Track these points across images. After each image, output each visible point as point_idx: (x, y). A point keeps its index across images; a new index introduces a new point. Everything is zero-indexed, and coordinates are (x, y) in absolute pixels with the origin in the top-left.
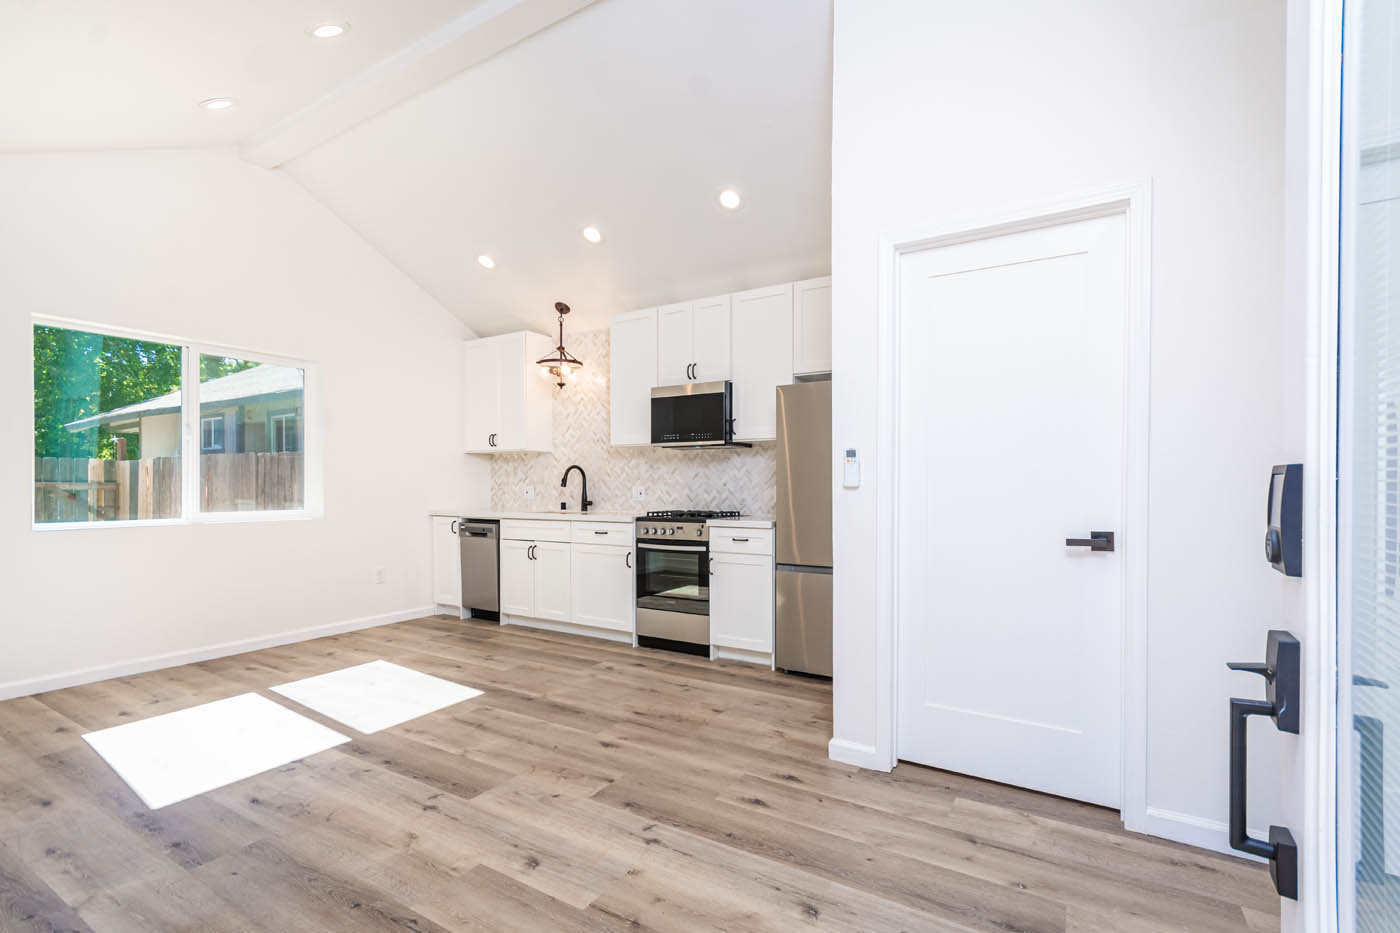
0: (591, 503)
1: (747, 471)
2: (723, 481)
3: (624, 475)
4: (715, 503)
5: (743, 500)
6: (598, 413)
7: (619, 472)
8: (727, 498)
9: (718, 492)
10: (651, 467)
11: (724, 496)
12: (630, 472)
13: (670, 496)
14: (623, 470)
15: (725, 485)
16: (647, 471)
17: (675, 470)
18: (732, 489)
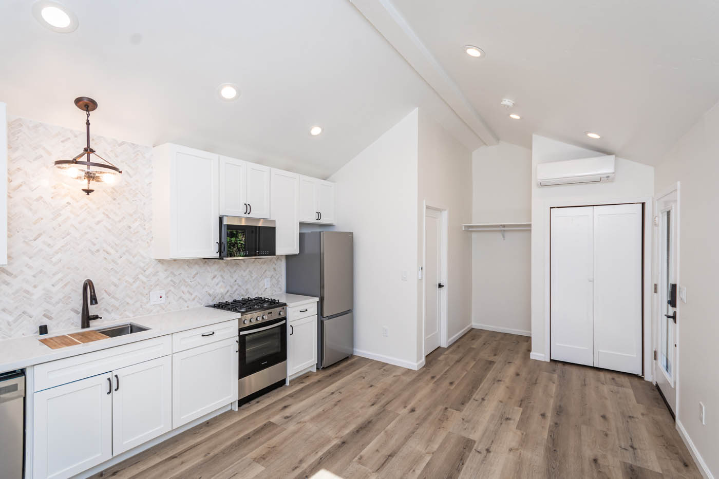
0: (96, 317)
1: (249, 271)
2: (235, 279)
3: (138, 282)
4: (228, 294)
5: (247, 289)
6: (98, 222)
7: (131, 281)
8: (237, 290)
9: (231, 286)
10: (172, 273)
11: (234, 289)
12: (145, 279)
13: (192, 294)
14: (136, 279)
15: (236, 281)
16: (167, 277)
17: (196, 274)
18: (240, 284)
